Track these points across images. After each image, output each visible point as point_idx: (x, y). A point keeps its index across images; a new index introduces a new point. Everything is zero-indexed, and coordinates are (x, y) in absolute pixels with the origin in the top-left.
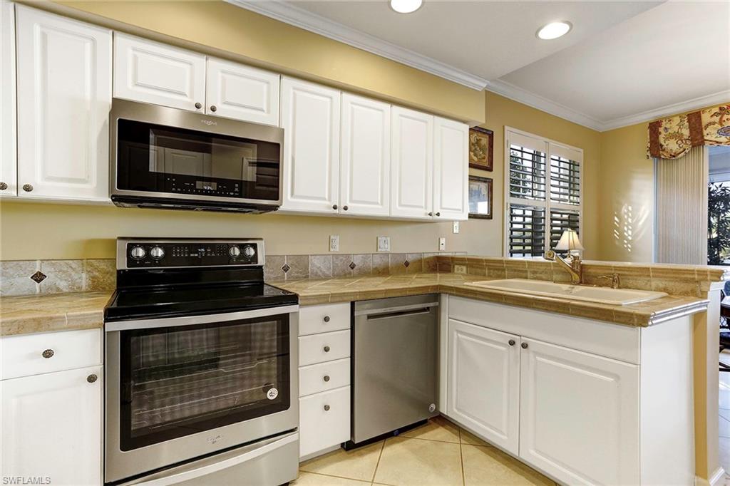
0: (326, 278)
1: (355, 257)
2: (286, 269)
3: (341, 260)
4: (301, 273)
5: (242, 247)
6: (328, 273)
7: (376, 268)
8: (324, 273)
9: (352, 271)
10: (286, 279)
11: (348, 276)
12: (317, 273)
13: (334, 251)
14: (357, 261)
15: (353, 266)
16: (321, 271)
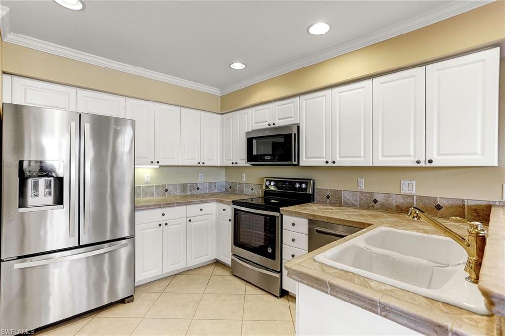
0: (353, 206)
1: (378, 195)
2: (328, 197)
3: (365, 196)
4: (337, 201)
5: (301, 183)
6: (355, 203)
7: (398, 206)
8: (352, 203)
9: (375, 205)
10: (328, 203)
11: (371, 208)
12: (347, 202)
13: (360, 189)
14: (379, 198)
15: (375, 201)
16: (350, 202)
